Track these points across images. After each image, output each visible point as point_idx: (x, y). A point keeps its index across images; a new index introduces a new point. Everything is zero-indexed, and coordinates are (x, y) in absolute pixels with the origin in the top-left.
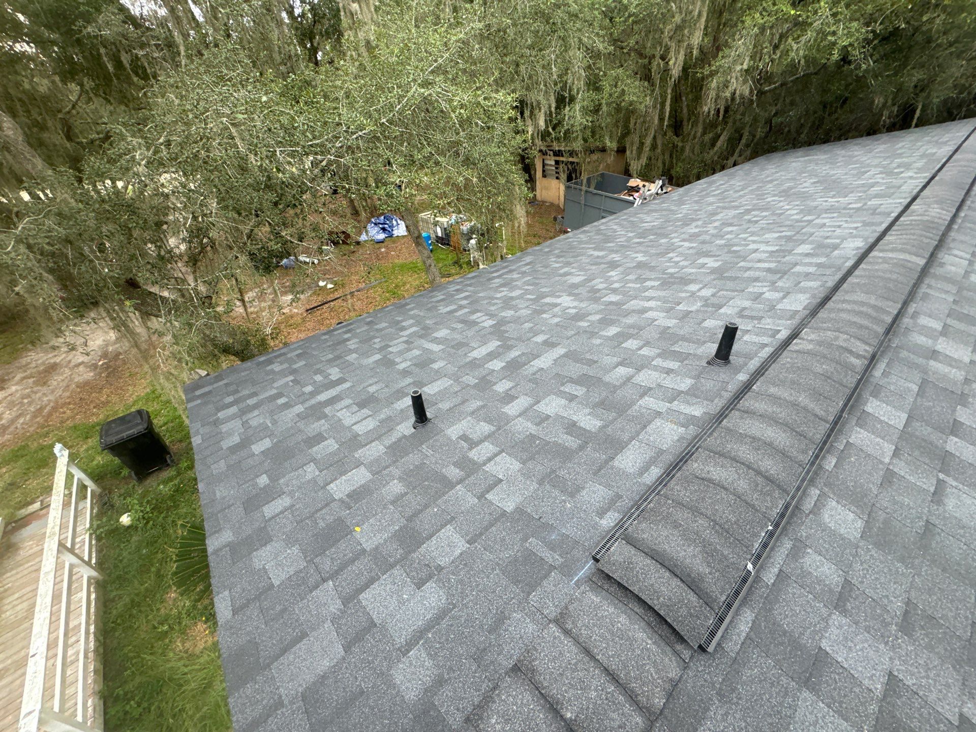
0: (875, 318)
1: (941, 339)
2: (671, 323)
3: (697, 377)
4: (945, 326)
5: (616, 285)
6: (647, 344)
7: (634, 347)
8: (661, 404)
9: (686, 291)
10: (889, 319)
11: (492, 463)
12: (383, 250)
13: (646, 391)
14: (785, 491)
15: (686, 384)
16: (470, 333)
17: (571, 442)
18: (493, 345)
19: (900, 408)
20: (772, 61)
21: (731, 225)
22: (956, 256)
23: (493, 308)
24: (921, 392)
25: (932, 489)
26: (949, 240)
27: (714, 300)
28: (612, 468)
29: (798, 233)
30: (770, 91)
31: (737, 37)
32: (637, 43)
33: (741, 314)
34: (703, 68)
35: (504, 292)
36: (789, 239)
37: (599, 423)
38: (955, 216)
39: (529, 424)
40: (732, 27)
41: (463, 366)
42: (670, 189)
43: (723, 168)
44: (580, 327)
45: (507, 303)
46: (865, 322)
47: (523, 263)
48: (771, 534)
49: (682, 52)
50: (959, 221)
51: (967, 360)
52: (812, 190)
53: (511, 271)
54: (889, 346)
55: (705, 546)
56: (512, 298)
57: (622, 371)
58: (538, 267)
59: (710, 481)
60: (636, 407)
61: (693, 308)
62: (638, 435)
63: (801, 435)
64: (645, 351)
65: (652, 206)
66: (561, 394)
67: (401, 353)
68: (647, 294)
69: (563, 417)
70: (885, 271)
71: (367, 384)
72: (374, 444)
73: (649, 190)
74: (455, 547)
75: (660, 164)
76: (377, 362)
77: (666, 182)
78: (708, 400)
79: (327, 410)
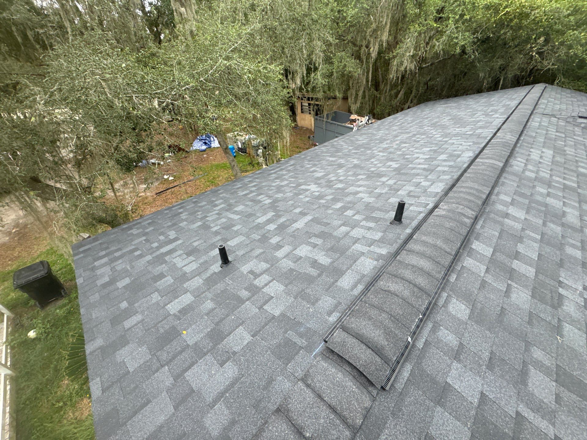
0: (477, 196)
1: (511, 207)
2: (372, 200)
3: (384, 232)
4: (513, 200)
5: (342, 178)
6: (358, 213)
7: (351, 215)
8: (365, 247)
9: (380, 181)
10: (484, 197)
11: (268, 286)
12: (205, 156)
13: (356, 241)
14: (429, 295)
15: (378, 236)
16: (257, 208)
17: (314, 272)
18: (271, 214)
19: (490, 246)
20: (426, 51)
21: (405, 143)
22: (518, 161)
23: (270, 192)
24: (500, 237)
25: (505, 290)
26: (515, 152)
27: (395, 186)
28: (336, 286)
29: (440, 148)
30: (426, 67)
31: (406, 37)
32: (352, 38)
33: (409, 195)
34: (389, 53)
35: (278, 182)
36: (435, 151)
37: (329, 260)
38: (518, 139)
39: (290, 263)
40: (404, 31)
41: (252, 228)
42: (373, 121)
43: (402, 110)
44: (320, 203)
45: (279, 189)
46: (472, 198)
47: (289, 165)
48: (421, 320)
49: (377, 44)
50: (520, 142)
51: (523, 218)
52: (447, 124)
53: (282, 170)
54: (484, 211)
55: (385, 330)
56: (282, 186)
57: (344, 229)
58: (298, 167)
59: (389, 291)
60: (351, 250)
61: (384, 191)
62: (351, 267)
63: (438, 263)
64: (357, 217)
65: (363, 132)
66: (309, 244)
67: (214, 221)
68: (358, 183)
69: (309, 258)
70: (483, 170)
71: (193, 241)
72: (196, 278)
73: (362, 122)
74: (244, 339)
75: (367, 106)
76: (199, 227)
77: (371, 117)
78: (390, 245)
79: (167, 258)
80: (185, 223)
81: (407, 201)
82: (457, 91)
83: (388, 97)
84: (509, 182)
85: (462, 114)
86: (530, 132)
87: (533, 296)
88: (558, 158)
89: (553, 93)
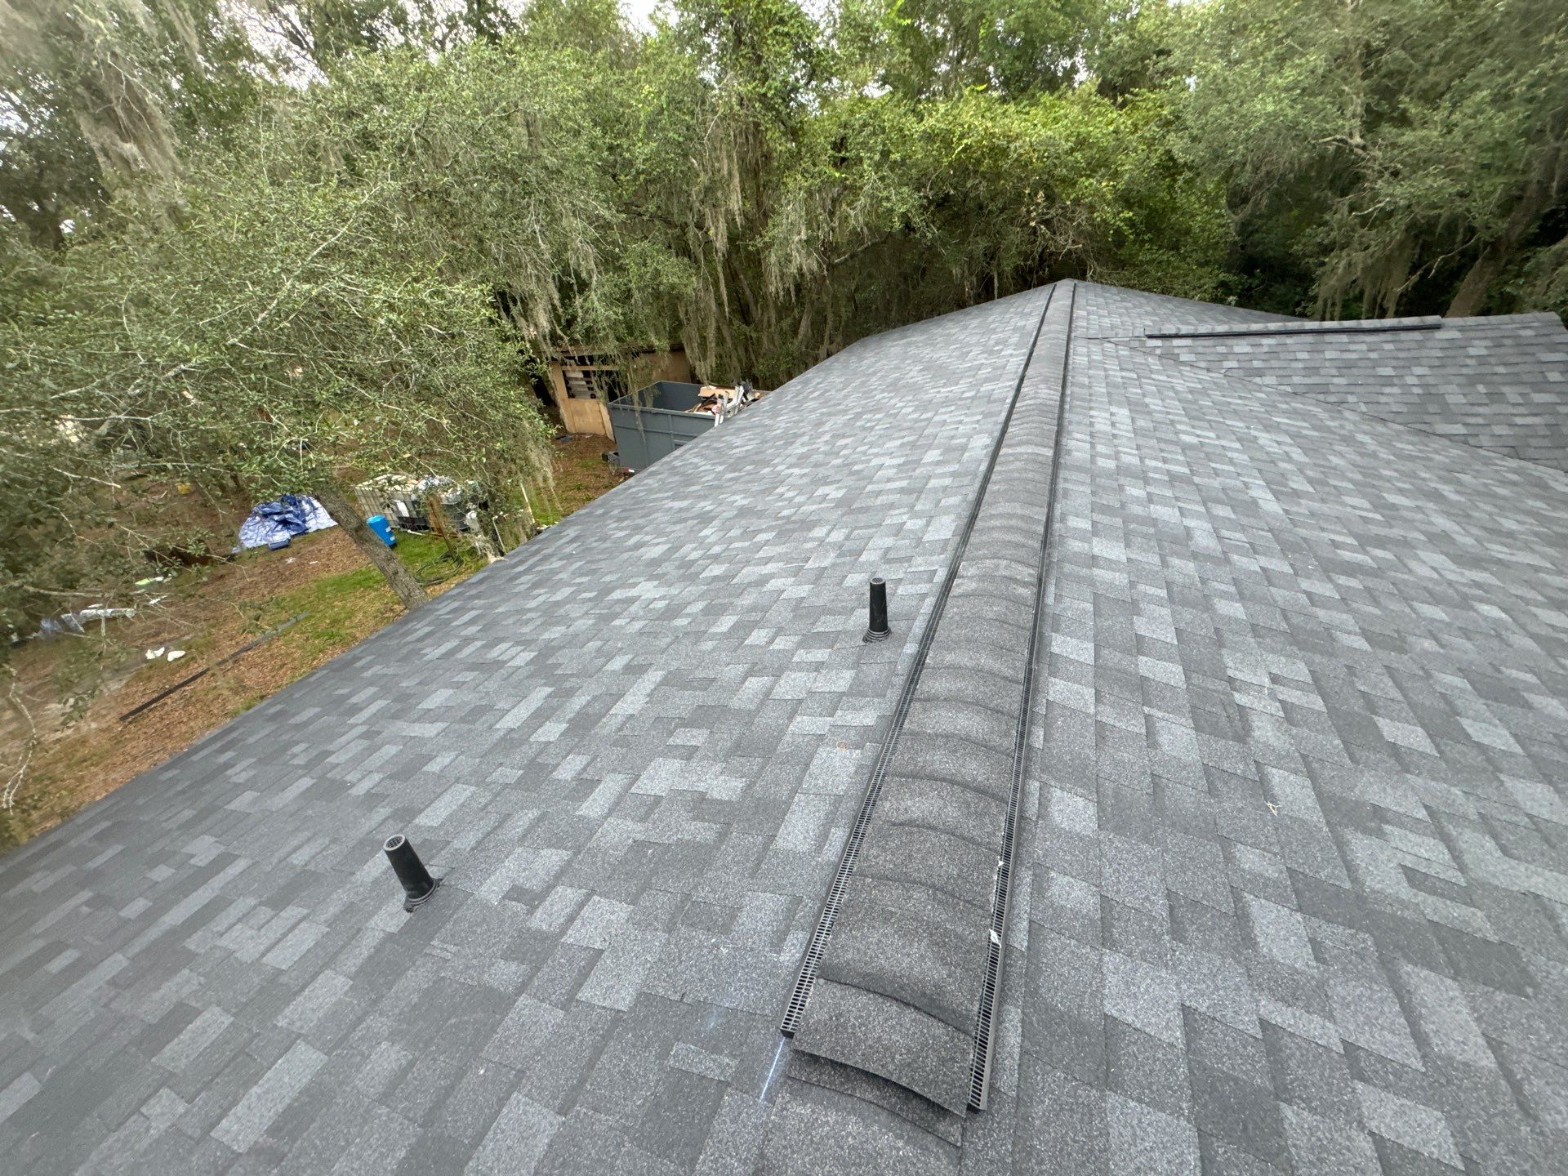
1: (1095, 540)
2: (804, 590)
3: (856, 665)
4: (1094, 523)
5: (716, 549)
6: (780, 631)
7: (763, 641)
8: (820, 721)
9: (813, 539)
10: (1041, 529)
11: (578, 923)
12: (290, 561)
13: (795, 708)
14: (1003, 800)
15: (843, 680)
16: (492, 685)
17: (702, 832)
18: (539, 695)
19: (1084, 638)
20: (833, 229)
21: (844, 436)
23: (526, 630)
24: (1097, 613)
25: (1144, 731)
26: (1066, 423)
27: (848, 545)
28: (776, 854)
29: (921, 436)
30: (841, 263)
31: (784, 202)
32: (659, 207)
33: (887, 558)
34: (753, 239)
35: (542, 596)
36: (913, 445)
37: (739, 784)
38: (1063, 394)
39: (630, 824)
40: (774, 190)
42: (757, 395)
43: (816, 360)
45: (550, 615)
46: (1018, 538)
47: (565, 540)
48: (1004, 873)
49: (722, 219)
50: (1068, 399)
51: (1124, 559)
52: (920, 379)
53: (546, 558)
54: (1050, 563)
56: (557, 604)
57: (755, 684)
58: (591, 542)
59: (911, 823)
60: (787, 738)
61: (826, 563)
62: (800, 784)
63: (997, 712)
64: (780, 644)
65: (740, 423)
66: (671, 751)
67: (357, 760)
68: (761, 554)
69: (681, 792)
70: (1019, 471)
71: (287, 849)
72: (321, 978)
73: (730, 400)
74: (534, 1136)
75: (735, 363)
76: (306, 795)
77: (750, 387)
78: (877, 696)
79: (191, 944)
80: (249, 795)
81: (886, 574)
82: (918, 307)
83: (776, 337)
84: (1075, 488)
85: (941, 355)
86: (1078, 378)
87: (1198, 728)
88: (1141, 423)
89: (1091, 296)
